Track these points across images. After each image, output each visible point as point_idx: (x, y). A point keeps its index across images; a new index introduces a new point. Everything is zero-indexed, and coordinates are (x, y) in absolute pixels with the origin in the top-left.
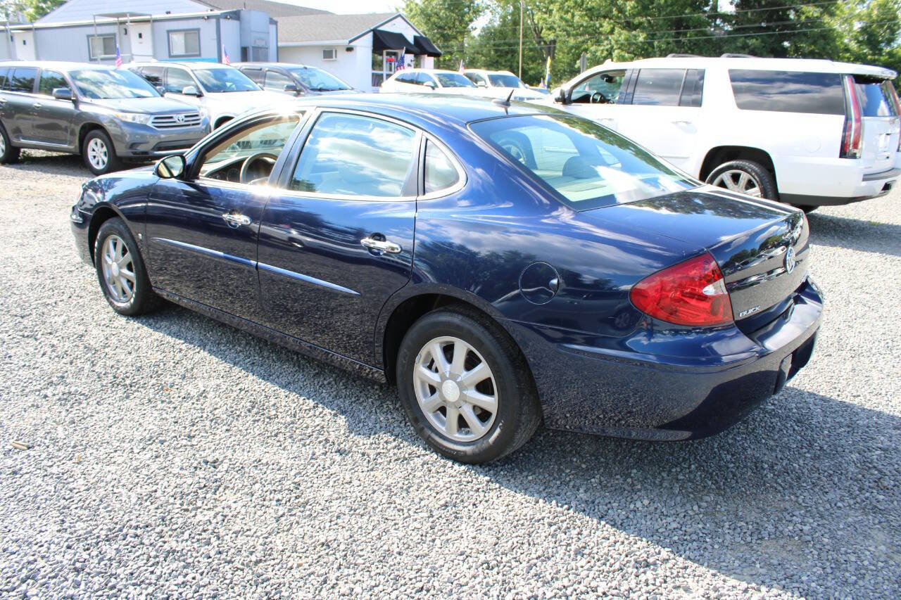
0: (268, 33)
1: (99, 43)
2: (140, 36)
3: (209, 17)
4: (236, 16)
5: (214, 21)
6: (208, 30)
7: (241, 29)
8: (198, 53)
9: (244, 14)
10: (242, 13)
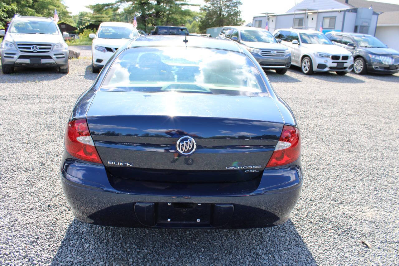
0: (371, 19)
1: (297, 22)
2: (312, 19)
3: (341, 11)
4: (355, 10)
5: (343, 13)
6: (340, 17)
7: (357, 17)
8: (333, 28)
9: (359, 10)
10: (359, 9)
